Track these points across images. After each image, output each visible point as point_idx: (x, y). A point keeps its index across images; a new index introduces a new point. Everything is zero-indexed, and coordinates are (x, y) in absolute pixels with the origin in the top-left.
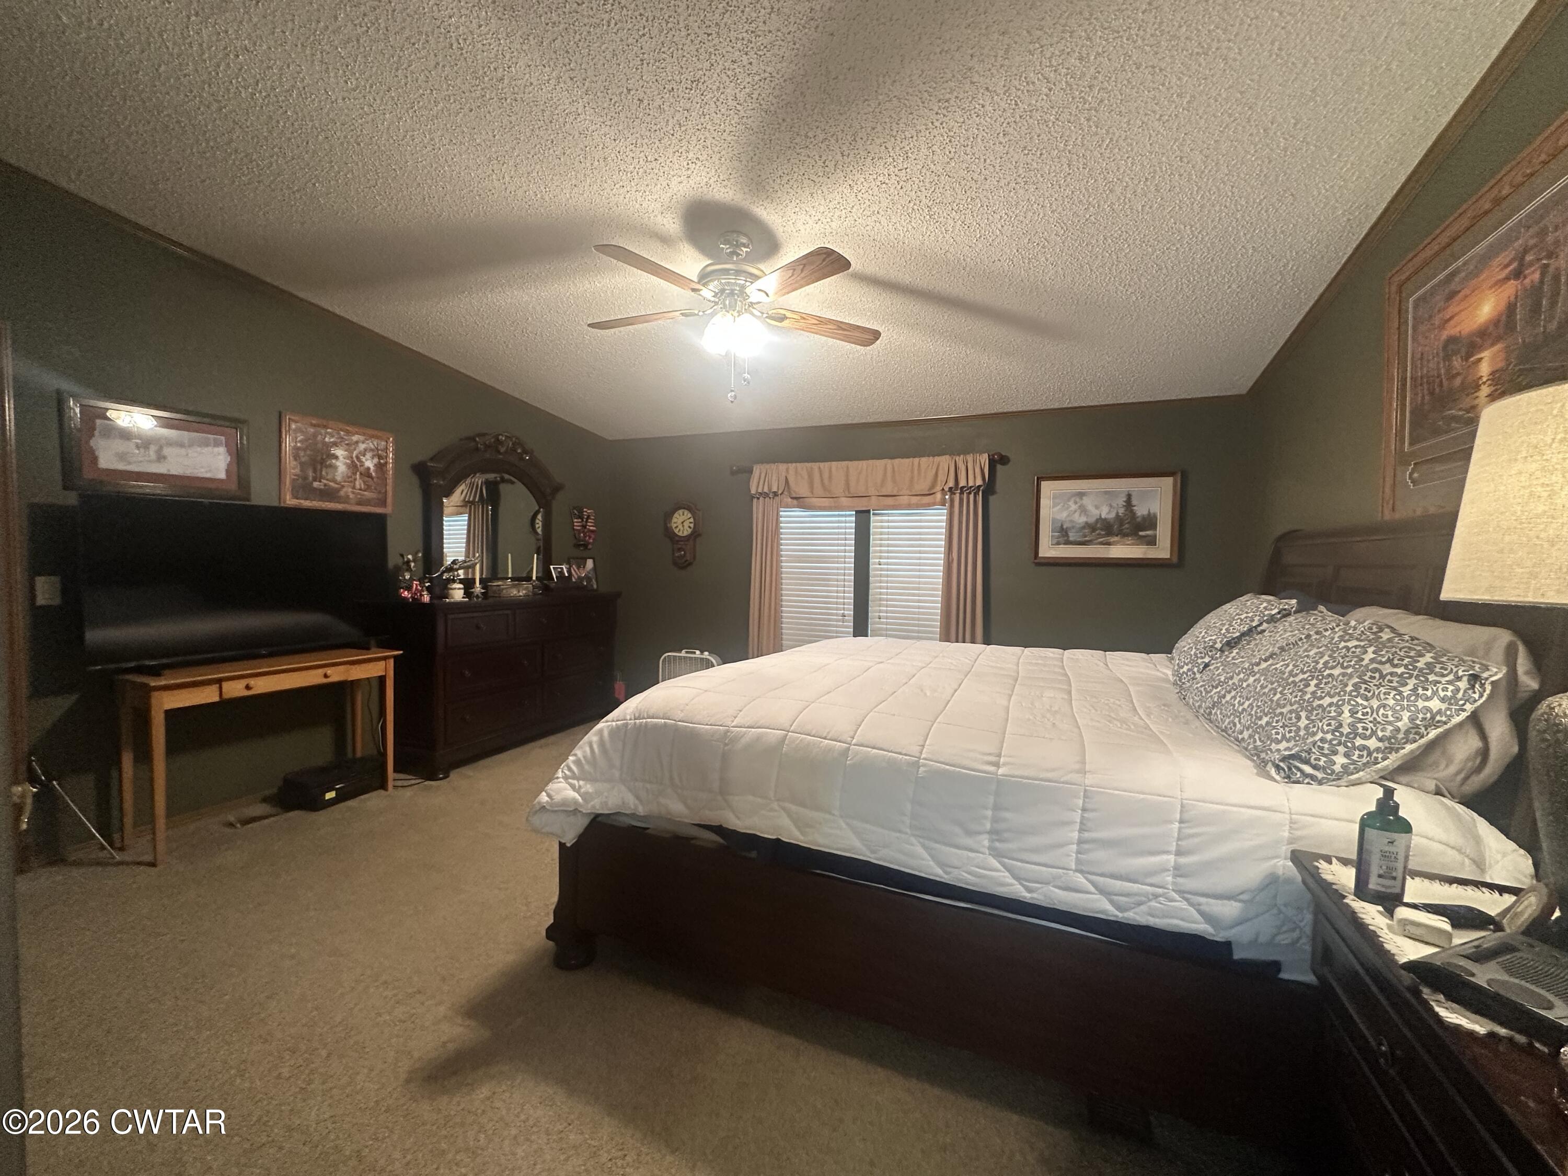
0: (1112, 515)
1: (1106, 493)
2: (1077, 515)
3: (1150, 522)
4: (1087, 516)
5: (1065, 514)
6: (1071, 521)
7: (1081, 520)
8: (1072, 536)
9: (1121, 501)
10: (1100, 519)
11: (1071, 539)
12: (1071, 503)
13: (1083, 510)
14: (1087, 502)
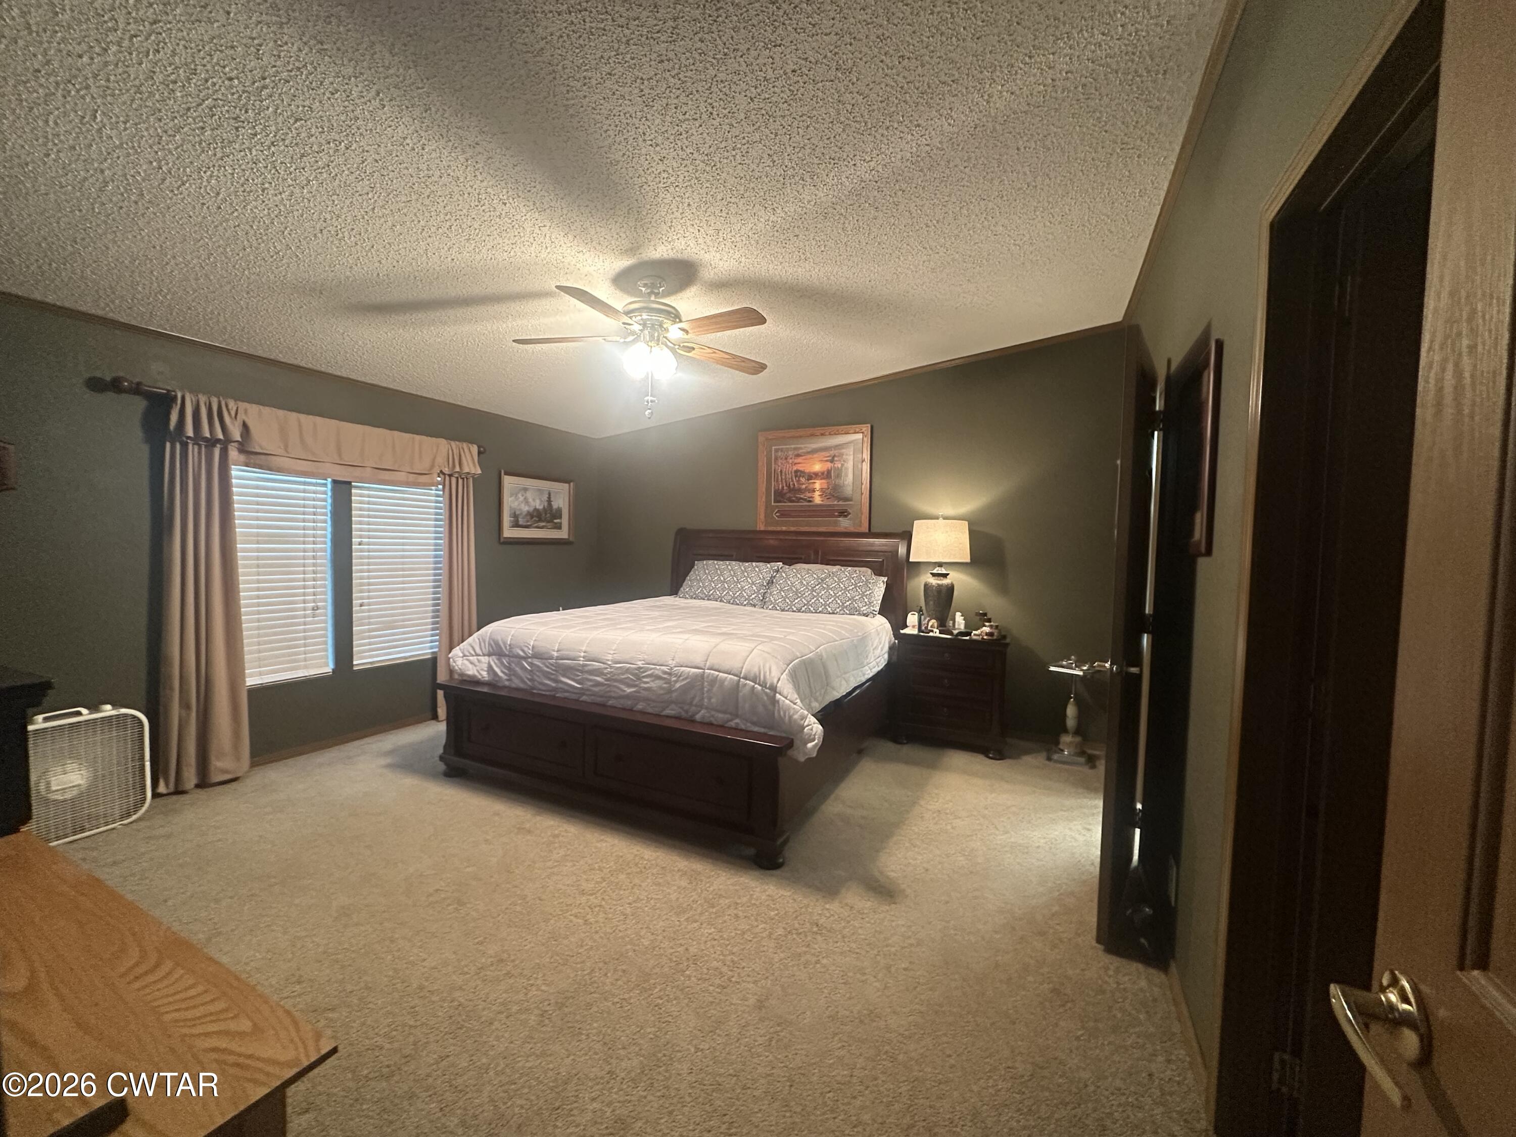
0: (541, 507)
1: (539, 490)
2: (523, 505)
3: (558, 514)
4: (529, 506)
5: (516, 503)
6: (520, 510)
7: (525, 509)
8: (521, 522)
9: (545, 497)
10: (536, 510)
11: (521, 523)
12: (520, 495)
13: (526, 501)
14: (529, 495)
